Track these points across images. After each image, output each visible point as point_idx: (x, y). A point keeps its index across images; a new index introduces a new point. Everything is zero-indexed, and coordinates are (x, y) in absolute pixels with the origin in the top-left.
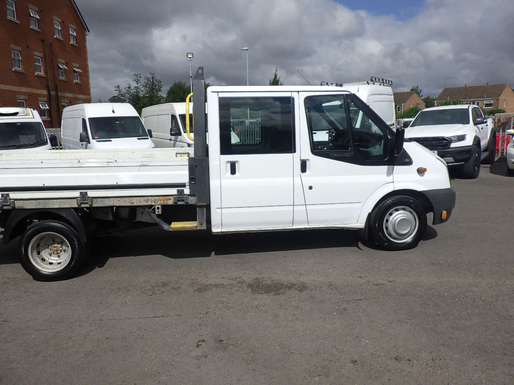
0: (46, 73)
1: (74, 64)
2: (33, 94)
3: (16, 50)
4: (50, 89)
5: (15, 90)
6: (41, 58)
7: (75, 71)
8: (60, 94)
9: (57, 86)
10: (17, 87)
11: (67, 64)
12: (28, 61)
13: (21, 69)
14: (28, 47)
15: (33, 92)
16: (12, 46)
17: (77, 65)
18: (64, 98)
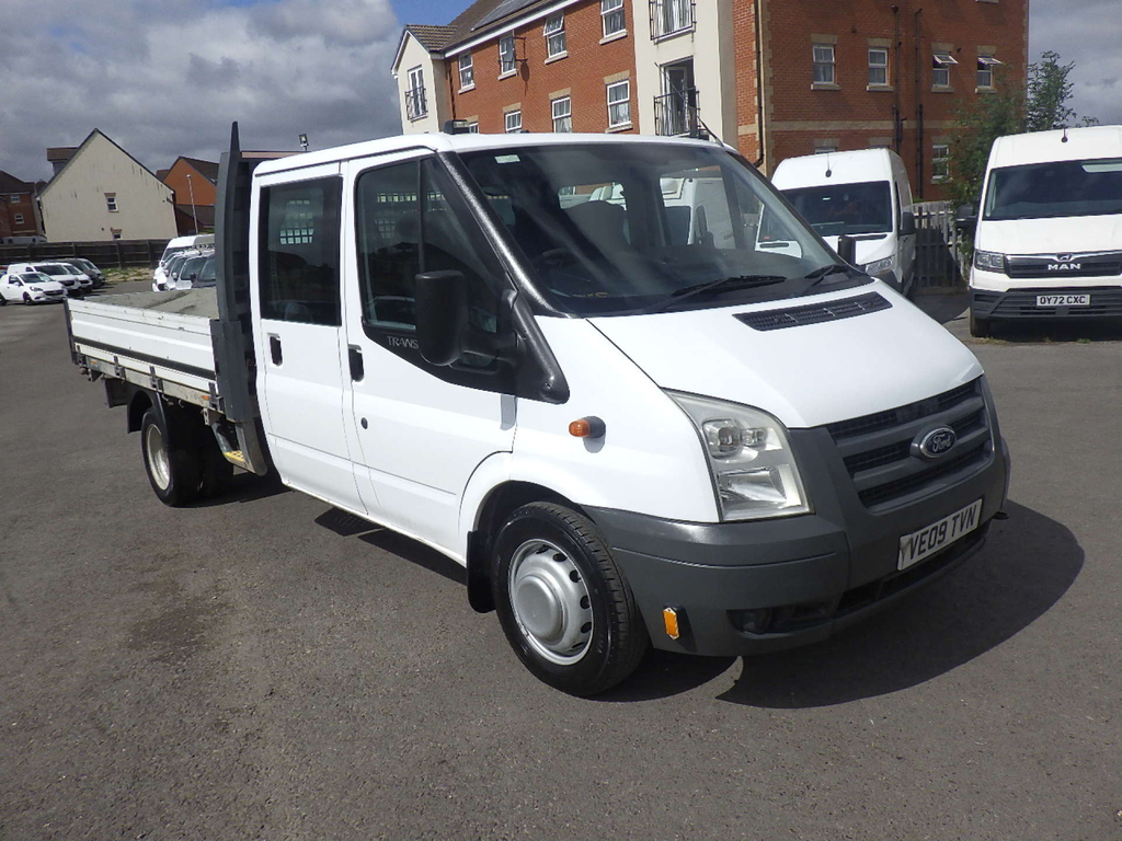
0: (895, 81)
1: (981, 49)
2: (855, 132)
3: (823, 45)
4: (902, 117)
5: (811, 129)
6: (888, 49)
7: (981, 66)
8: (928, 125)
9: (921, 106)
10: (817, 123)
11: (958, 53)
12: (853, 61)
13: (832, 83)
14: (854, 31)
15: (854, 128)
16: (815, 37)
17: (992, 50)
18: (938, 132)
